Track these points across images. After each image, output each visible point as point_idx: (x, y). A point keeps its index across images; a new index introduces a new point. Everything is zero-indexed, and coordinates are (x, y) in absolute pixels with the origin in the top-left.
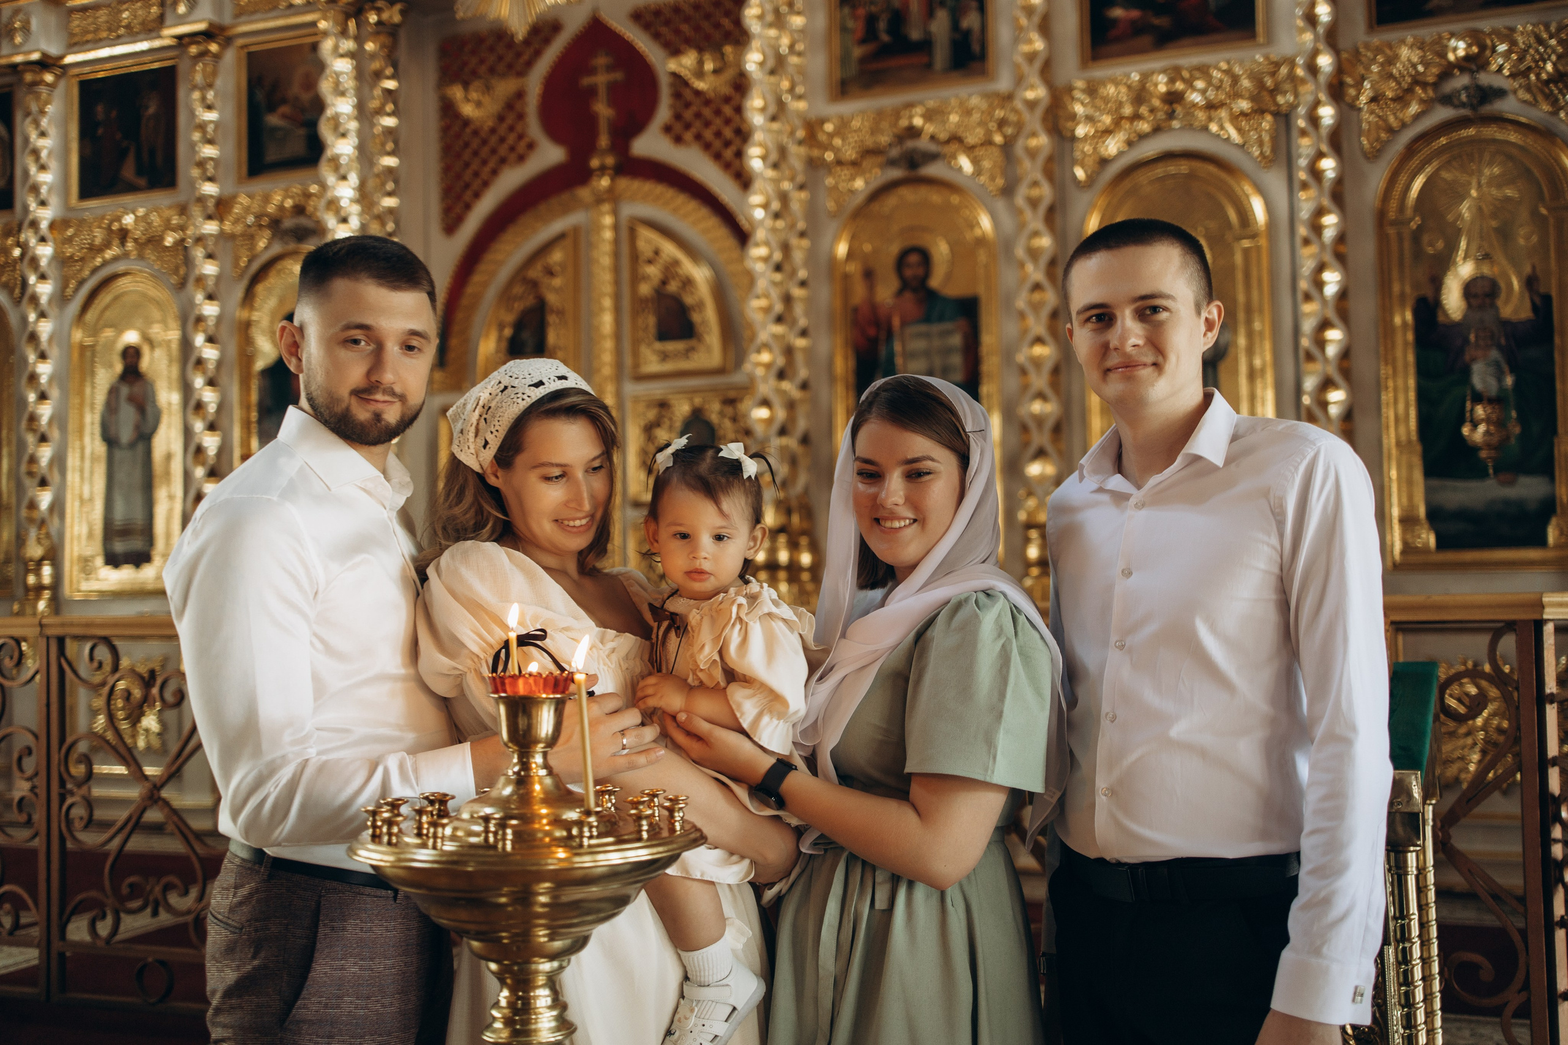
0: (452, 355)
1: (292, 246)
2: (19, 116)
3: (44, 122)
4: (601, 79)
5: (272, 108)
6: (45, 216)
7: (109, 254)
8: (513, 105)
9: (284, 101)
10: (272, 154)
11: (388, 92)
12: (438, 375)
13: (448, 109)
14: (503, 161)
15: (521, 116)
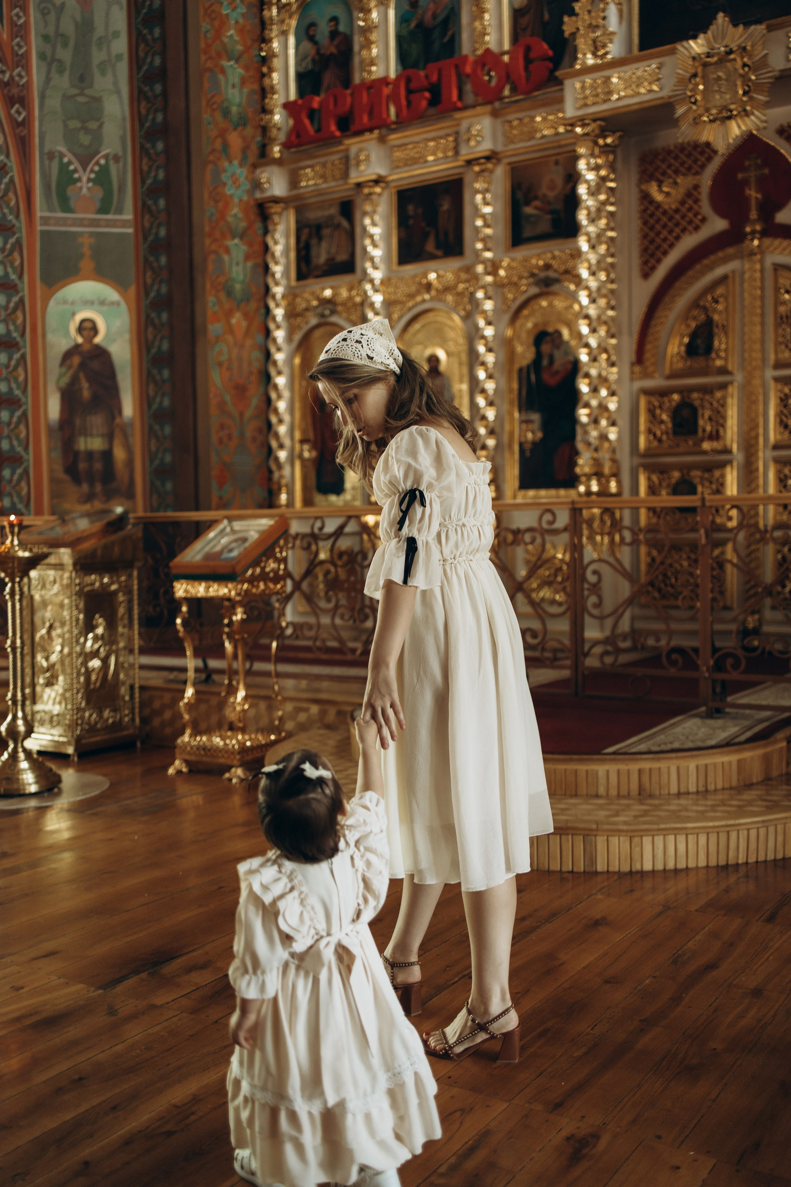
0: (647, 355)
1: (545, 290)
2: (358, 215)
3: (377, 218)
4: (752, 175)
5: (527, 203)
6: (377, 275)
7: (419, 299)
8: (692, 194)
9: (536, 198)
10: (527, 233)
11: (611, 189)
12: (637, 369)
13: (646, 197)
14: (684, 230)
15: (697, 201)
